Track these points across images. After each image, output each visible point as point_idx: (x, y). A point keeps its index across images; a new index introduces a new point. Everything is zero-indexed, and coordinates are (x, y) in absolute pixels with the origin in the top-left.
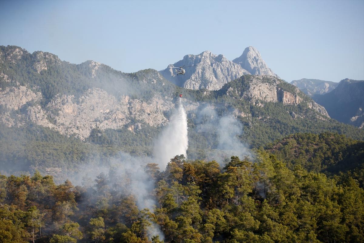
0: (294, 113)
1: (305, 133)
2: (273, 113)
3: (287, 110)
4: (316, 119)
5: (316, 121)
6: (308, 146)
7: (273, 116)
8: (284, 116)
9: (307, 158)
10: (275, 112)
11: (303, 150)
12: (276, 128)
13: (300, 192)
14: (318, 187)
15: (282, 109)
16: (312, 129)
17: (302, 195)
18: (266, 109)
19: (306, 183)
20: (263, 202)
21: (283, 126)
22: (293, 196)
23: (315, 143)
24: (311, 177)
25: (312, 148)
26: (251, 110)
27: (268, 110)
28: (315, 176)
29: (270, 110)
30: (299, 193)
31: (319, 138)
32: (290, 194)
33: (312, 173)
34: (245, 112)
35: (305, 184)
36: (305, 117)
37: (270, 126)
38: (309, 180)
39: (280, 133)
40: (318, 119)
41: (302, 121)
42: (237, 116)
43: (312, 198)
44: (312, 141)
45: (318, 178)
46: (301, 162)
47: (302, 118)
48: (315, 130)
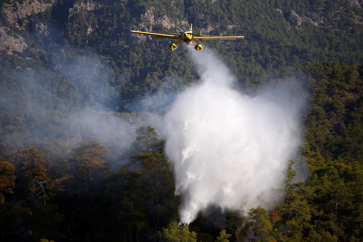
0: (294, 13)
1: (323, 64)
2: (241, 16)
3: (276, 6)
4: (353, 25)
5: (352, 31)
6: (331, 94)
7: (243, 24)
8: (269, 23)
9: (330, 125)
10: (247, 14)
11: (320, 105)
12: (250, 53)
13: (310, 211)
14: (356, 197)
15: (264, 5)
16: (340, 51)
17: (314, 218)
18: (223, 5)
19: (325, 188)
20: (218, 238)
21: (267, 47)
22: (294, 220)
23: (348, 87)
24: (336, 172)
25: (341, 100)
26: (186, 11)
27: (228, 10)
28: (347, 169)
29: (235, 9)
30: (306, 213)
31: (358, 74)
32: (284, 216)
33: (340, 162)
34: (171, 16)
35: (321, 190)
36: (322, 22)
37: (236, 50)
38: (332, 180)
39: (259, 66)
40: (358, 25)
41: (314, 32)
42: (151, 27)
43: (342, 224)
44: (340, 81)
45: (355, 175)
46: (316, 136)
47: (316, 24)
48: (349, 54)
